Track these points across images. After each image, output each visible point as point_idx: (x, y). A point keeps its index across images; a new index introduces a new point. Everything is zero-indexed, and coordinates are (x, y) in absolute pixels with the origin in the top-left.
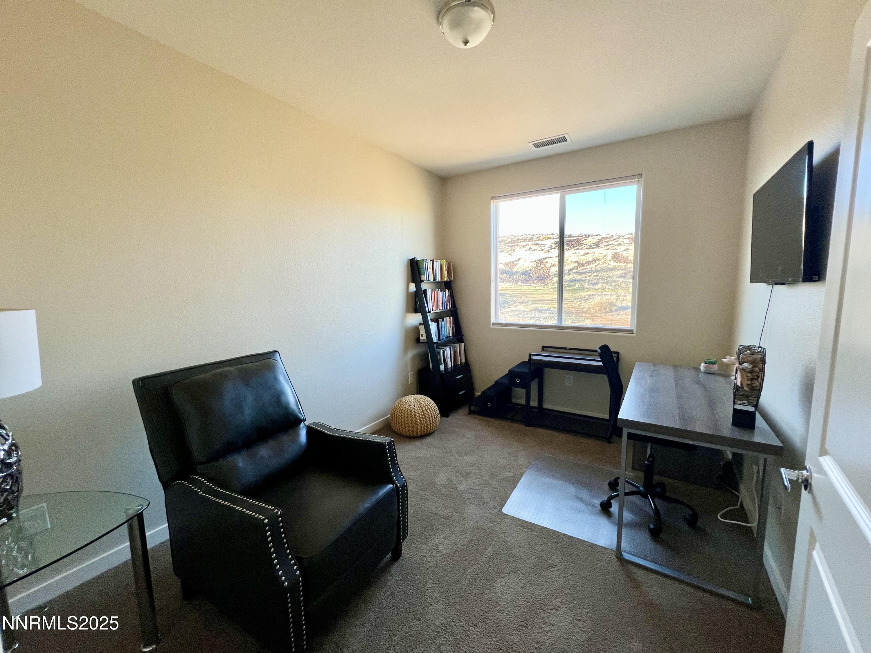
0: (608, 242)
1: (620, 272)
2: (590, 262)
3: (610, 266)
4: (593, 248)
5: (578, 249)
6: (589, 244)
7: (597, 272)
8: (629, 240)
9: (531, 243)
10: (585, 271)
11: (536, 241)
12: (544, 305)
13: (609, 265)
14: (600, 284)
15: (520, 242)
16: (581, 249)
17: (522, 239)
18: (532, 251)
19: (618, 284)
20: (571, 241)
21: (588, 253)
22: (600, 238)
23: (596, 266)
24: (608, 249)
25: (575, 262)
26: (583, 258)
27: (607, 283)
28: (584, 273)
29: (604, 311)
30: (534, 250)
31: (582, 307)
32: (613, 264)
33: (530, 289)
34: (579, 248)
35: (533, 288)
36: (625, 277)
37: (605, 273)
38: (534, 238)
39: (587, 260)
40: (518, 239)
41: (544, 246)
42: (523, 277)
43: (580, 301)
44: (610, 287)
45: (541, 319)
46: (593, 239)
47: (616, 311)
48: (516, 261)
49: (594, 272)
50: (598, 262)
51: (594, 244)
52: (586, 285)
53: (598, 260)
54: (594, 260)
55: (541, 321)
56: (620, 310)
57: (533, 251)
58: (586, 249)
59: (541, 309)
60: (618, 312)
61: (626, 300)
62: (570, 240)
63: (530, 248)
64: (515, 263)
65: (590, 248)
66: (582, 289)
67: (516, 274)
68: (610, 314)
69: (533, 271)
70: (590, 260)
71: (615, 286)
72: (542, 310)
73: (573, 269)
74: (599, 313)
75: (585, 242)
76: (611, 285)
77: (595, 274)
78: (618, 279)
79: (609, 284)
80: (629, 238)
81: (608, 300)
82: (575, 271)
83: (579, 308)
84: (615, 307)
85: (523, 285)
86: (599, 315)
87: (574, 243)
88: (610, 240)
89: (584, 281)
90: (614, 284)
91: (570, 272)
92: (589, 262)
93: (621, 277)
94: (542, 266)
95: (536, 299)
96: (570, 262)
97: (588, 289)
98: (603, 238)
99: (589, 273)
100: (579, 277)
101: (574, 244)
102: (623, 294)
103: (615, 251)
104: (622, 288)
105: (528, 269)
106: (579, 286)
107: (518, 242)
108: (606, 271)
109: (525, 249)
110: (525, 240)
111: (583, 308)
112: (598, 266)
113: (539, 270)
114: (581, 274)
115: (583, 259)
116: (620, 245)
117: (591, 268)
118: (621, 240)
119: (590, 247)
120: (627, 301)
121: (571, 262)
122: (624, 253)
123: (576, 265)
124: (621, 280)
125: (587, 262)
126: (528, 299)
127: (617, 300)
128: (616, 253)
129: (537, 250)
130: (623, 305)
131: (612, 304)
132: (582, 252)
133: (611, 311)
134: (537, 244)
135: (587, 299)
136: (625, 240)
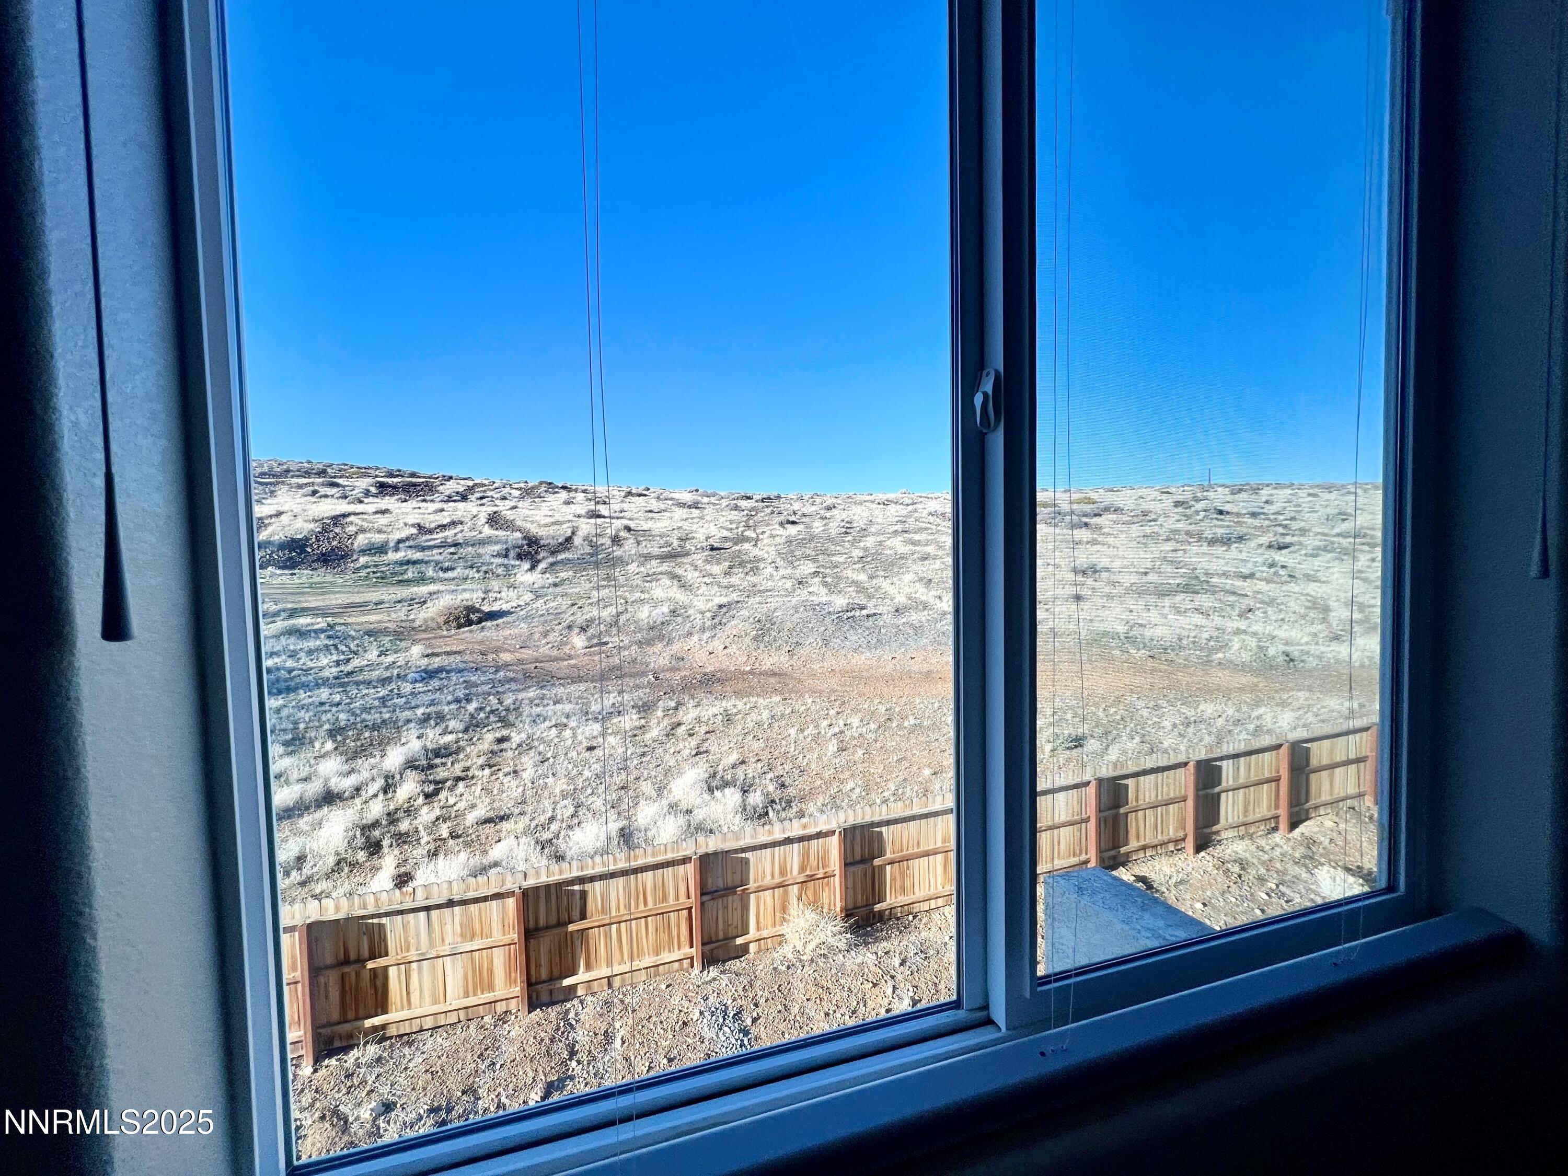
0: (485, 491)
1: (497, 548)
2: (445, 526)
3: (483, 535)
4: (455, 501)
5: (424, 501)
6: (447, 494)
7: (456, 545)
8: (520, 492)
9: (321, 480)
10: (432, 543)
11: (334, 477)
12: (320, 620)
13: (480, 533)
14: (459, 570)
15: (292, 477)
16: (432, 501)
17: (298, 471)
18: (321, 497)
19: (492, 570)
20: (415, 485)
21: (442, 510)
22: (471, 483)
23: (456, 534)
24: (483, 505)
25: (413, 525)
26: (431, 517)
27: (472, 567)
28: (431, 548)
29: (455, 624)
30: (326, 496)
31: (412, 617)
32: (488, 531)
33: (297, 581)
34: (428, 498)
35: (304, 580)
36: (506, 556)
37: (470, 549)
38: (329, 470)
39: (440, 523)
40: (288, 471)
41: (350, 488)
42: (284, 554)
43: (410, 605)
44: (477, 575)
45: (302, 655)
46: (458, 484)
47: (480, 621)
48: (271, 516)
49: (450, 546)
50: (460, 527)
51: (457, 493)
52: (430, 573)
53: (461, 523)
54: (453, 523)
55: (299, 659)
56: (486, 620)
57: (323, 499)
58: (442, 501)
59: (309, 628)
60: (483, 624)
61: (500, 599)
62: (411, 482)
63: (314, 493)
64: (266, 522)
65: (448, 501)
66: (422, 580)
67: (266, 548)
68: (467, 629)
69: (314, 540)
70: (445, 523)
71: (486, 572)
72: (310, 631)
73: (407, 539)
74: (444, 628)
75: (441, 488)
76: (478, 571)
77: (452, 550)
78: (492, 560)
79: (475, 570)
80: (520, 489)
81: (467, 600)
82: (411, 543)
83: (405, 621)
84: (477, 614)
85: (279, 572)
86: (445, 633)
87: (419, 488)
88: (489, 490)
89: (426, 563)
90: (484, 568)
91: (401, 545)
92: (443, 527)
93: (498, 555)
94: (337, 530)
95: (305, 605)
96: (402, 525)
97: (433, 580)
98: (476, 485)
99: (439, 547)
100: (418, 555)
101: (419, 491)
102: (497, 589)
103: (495, 509)
104: (498, 576)
105: (299, 536)
106: (413, 573)
107: (287, 477)
108: (473, 545)
109: (301, 491)
110: (307, 474)
111: (413, 621)
112: (460, 535)
113: (328, 538)
114: (423, 549)
115: (431, 521)
116: (504, 498)
117: (446, 538)
118: (507, 490)
119: (449, 499)
120: (501, 602)
121: (406, 524)
122: (509, 512)
123: (414, 531)
124: (499, 561)
125: (439, 526)
126: (279, 607)
127: (483, 599)
128: (495, 513)
129: (332, 496)
130: (494, 609)
131: (471, 609)
132: (432, 507)
133: (470, 623)
134: (336, 485)
135: (425, 602)
136: (513, 492)
